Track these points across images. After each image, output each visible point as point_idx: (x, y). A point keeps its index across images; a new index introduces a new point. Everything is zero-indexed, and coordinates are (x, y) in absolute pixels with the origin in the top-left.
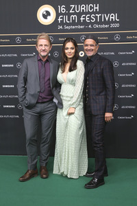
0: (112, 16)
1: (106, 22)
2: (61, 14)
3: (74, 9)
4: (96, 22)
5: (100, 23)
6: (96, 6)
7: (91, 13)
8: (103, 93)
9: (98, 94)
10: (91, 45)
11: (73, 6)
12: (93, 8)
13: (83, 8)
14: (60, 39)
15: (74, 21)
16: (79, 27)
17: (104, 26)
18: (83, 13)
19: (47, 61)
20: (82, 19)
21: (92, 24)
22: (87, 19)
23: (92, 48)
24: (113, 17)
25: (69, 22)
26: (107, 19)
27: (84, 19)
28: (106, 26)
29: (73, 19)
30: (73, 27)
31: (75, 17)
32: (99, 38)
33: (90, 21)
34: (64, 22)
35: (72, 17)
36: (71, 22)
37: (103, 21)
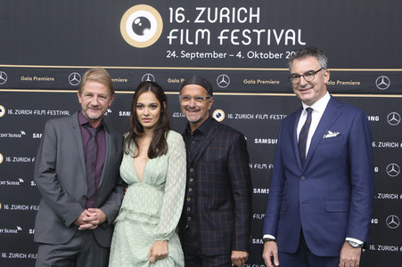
0: (290, 34)
1: (274, 48)
2: (175, 25)
3: (204, 17)
4: (253, 47)
5: (264, 48)
6: (255, 12)
7: (242, 27)
8: (227, 206)
9: (216, 208)
10: (197, 98)
11: (203, 9)
12: (248, 15)
13: (224, 14)
14: (170, 81)
15: (202, 42)
16: (215, 55)
17: (270, 55)
18: (225, 24)
19: (101, 128)
20: (221, 38)
21: (244, 49)
22: (233, 38)
23: (199, 104)
24: (293, 36)
25: (192, 43)
26: (278, 41)
27: (226, 38)
28: (276, 56)
29: (203, 37)
30: (202, 55)
31: (206, 33)
32: (258, 81)
33: (241, 43)
34: (182, 43)
35: (200, 33)
36: (197, 43)
37: (269, 43)
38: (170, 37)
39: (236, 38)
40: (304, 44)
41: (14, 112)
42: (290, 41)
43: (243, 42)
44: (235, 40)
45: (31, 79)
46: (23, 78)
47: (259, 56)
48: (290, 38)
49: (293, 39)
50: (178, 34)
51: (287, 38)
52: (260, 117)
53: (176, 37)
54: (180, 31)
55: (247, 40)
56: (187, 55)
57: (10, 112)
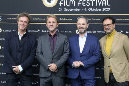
5: (94, 7)
16: (77, 10)
17: (97, 10)
25: (68, 5)
26: (100, 4)
27: (81, 3)
28: (99, 10)
29: (72, 3)
30: (72, 10)
31: (73, 2)
32: (92, 19)
33: (86, 5)
34: (65, 5)
35: (71, 2)
36: (70, 5)
37: (96, 5)
38: (60, 3)
39: (84, 3)
40: (109, 5)
41: (5, 31)
42: (104, 4)
43: (87, 5)
44: (84, 4)
45: (11, 19)
46: (8, 19)
47: (93, 10)
48: (104, 3)
49: (105, 3)
50: (63, 2)
51: (103, 3)
52: (93, 32)
53: (62, 3)
54: (64, 1)
55: (88, 4)
56: (67, 10)
57: (4, 31)
